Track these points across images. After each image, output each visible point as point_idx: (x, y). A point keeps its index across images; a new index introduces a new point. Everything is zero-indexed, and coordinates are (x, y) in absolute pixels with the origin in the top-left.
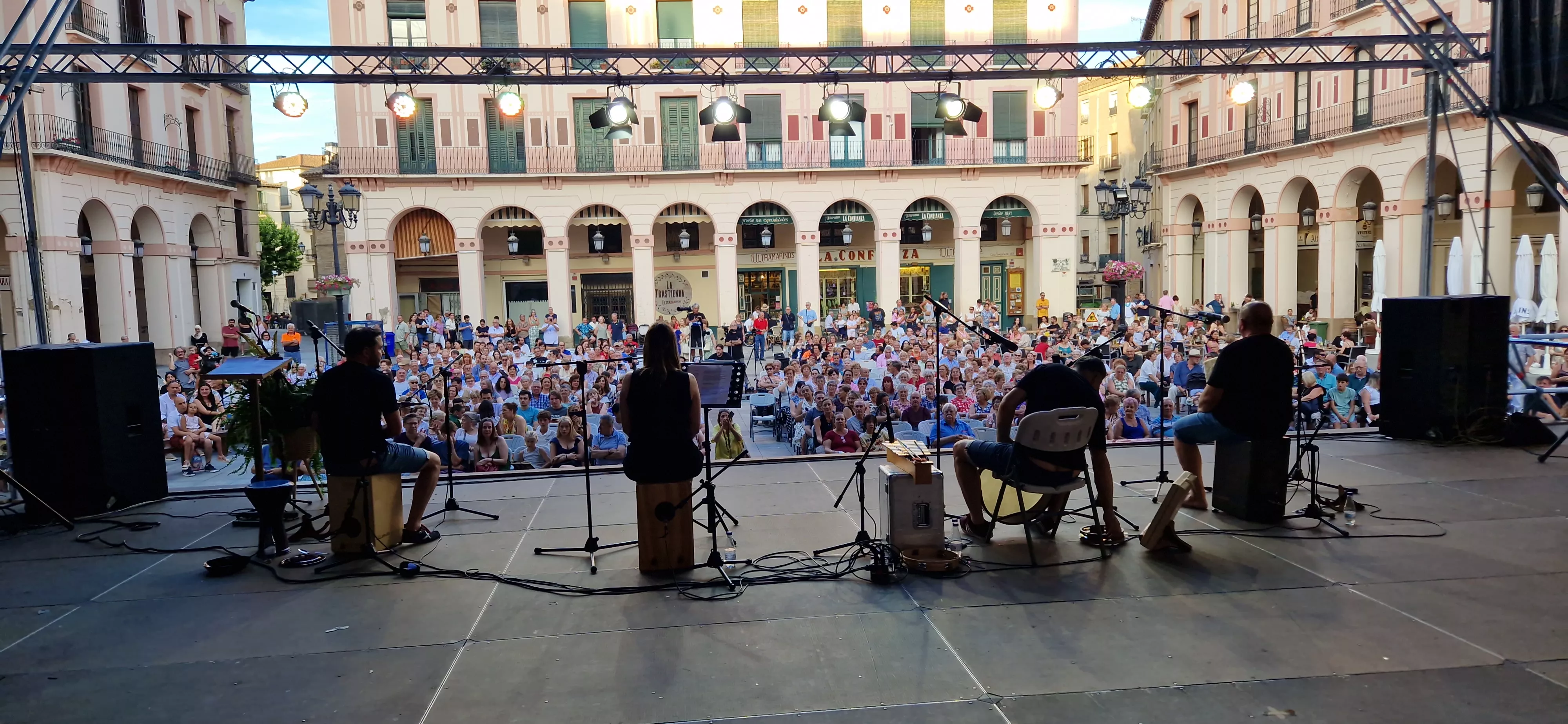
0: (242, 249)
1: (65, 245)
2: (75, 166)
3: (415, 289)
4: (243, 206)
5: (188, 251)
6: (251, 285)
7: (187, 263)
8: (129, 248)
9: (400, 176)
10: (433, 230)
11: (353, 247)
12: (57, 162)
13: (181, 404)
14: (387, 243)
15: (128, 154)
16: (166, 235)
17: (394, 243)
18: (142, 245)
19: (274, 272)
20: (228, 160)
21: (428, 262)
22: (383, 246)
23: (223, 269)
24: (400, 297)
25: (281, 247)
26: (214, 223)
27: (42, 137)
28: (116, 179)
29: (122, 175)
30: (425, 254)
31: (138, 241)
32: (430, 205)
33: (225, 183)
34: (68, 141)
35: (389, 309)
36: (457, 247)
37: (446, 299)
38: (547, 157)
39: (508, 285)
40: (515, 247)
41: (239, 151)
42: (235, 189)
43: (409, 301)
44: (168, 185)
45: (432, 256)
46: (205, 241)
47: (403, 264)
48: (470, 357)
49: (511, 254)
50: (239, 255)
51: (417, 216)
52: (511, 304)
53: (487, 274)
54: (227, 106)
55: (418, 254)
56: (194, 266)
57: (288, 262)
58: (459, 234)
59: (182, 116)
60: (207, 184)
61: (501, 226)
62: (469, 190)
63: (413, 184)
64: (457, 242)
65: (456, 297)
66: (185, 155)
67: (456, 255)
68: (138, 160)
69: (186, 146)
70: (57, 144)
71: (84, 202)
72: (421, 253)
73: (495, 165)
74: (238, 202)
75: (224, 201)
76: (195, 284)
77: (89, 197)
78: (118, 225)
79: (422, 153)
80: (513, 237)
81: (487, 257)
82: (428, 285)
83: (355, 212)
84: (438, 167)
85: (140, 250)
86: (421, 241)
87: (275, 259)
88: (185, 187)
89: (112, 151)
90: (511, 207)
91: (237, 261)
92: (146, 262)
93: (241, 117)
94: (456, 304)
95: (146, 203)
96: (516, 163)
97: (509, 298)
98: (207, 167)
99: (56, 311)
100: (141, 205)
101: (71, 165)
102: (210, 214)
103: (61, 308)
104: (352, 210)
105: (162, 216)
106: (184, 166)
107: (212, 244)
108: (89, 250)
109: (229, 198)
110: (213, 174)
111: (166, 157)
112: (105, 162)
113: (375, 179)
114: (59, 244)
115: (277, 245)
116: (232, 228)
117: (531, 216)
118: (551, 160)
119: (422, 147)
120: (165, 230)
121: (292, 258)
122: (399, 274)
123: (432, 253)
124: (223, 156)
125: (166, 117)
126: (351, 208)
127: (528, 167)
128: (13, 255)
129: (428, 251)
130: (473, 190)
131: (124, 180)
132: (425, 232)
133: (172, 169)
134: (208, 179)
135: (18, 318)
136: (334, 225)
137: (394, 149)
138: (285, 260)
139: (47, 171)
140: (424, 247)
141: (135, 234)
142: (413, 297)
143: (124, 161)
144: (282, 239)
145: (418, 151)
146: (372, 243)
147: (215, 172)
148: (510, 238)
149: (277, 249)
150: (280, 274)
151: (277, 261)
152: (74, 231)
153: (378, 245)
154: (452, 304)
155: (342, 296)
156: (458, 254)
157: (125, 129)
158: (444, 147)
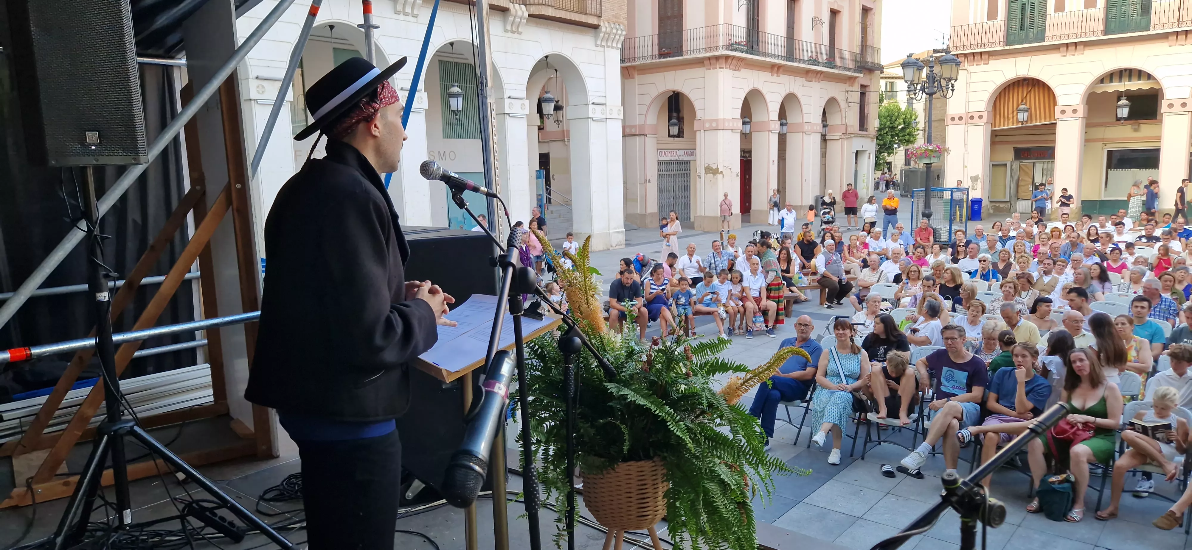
0: (863, 125)
1: (731, 125)
2: (743, 64)
3: (1007, 156)
4: (867, 89)
5: (820, 128)
6: (867, 155)
7: (818, 138)
8: (776, 126)
9: (1006, 48)
10: (1035, 98)
11: (953, 119)
12: (730, 60)
13: (754, 264)
14: (985, 115)
15: (781, 51)
16: (805, 116)
17: (992, 114)
18: (786, 124)
19: (895, 146)
20: (859, 52)
21: (1025, 130)
22: (981, 117)
23: (846, 142)
24: (993, 165)
25: (902, 126)
26: (843, 104)
27: (722, 42)
28: (771, 72)
29: (776, 69)
30: (1022, 123)
31: (784, 121)
32: (1033, 74)
33: (855, 71)
34: (739, 44)
35: (980, 176)
36: (1058, 114)
37: (1039, 167)
38: (1179, 10)
39: (1110, 153)
40: (1124, 112)
41: (869, 43)
42: (862, 75)
43: (1002, 169)
44: (810, 74)
45: (1029, 124)
46: (834, 120)
47: (998, 133)
48: (1060, 231)
49: (1118, 120)
50: (860, 130)
51: (1018, 87)
52: (1111, 172)
53: (1087, 141)
54: (863, 6)
55: (1015, 124)
56: (824, 139)
57: (907, 137)
58: (1061, 101)
59: (826, 17)
60: (840, 72)
61: (1110, 90)
62: (1078, 55)
63: (1017, 55)
64: (1058, 110)
65: (1050, 165)
66: (825, 50)
67: (1055, 124)
68: (790, 55)
69: (826, 41)
70: (730, 46)
71: (747, 91)
72: (1018, 122)
73: (1112, 26)
74: (863, 86)
75: (852, 86)
76: (824, 155)
77: (751, 87)
78: (770, 109)
79: (1032, 23)
80: (1123, 101)
81: (1090, 124)
82: (1021, 154)
83: (953, 82)
84: (1047, 35)
85: (785, 128)
86: (1019, 111)
87: (897, 135)
88: (822, 76)
89: (770, 49)
90: (1126, 70)
91: (857, 136)
92: (789, 136)
93: (874, 14)
94: (1049, 173)
95: (792, 91)
96: (1138, 20)
97: (1109, 166)
98: (841, 58)
99: (721, 175)
100: (788, 92)
101: (740, 63)
102: (840, 98)
103: (724, 173)
104: (950, 80)
105: (803, 100)
106: (823, 58)
107: (839, 122)
108: (748, 128)
109: (856, 84)
110: (845, 64)
111: (810, 51)
112: (764, 59)
113: (981, 53)
114: (727, 124)
115: (900, 124)
116: (857, 108)
117: (1149, 77)
118: (1184, 14)
119: (1032, 16)
120: (804, 112)
121: (910, 134)
122: (993, 143)
123: (1029, 122)
124: (855, 48)
125: (815, 19)
126: (949, 76)
127: (1152, 23)
128: (698, 133)
129: (1025, 120)
130: (1082, 54)
131: (777, 73)
132: (1024, 101)
133: (814, 61)
134: (841, 68)
135: (698, 180)
136: (930, 95)
137: (1003, 22)
138: (904, 136)
139: (722, 68)
140: (1022, 116)
141: (782, 114)
142: (1006, 165)
143: (777, 56)
144: (904, 119)
145: (1028, 21)
146: (970, 115)
147: (847, 62)
148: (1120, 103)
149: (900, 127)
150: (899, 147)
151: (898, 137)
152: (738, 114)
153: (976, 116)
154: (1045, 172)
155: (931, 164)
156: (1057, 121)
157: (782, 31)
158: (1057, 14)
